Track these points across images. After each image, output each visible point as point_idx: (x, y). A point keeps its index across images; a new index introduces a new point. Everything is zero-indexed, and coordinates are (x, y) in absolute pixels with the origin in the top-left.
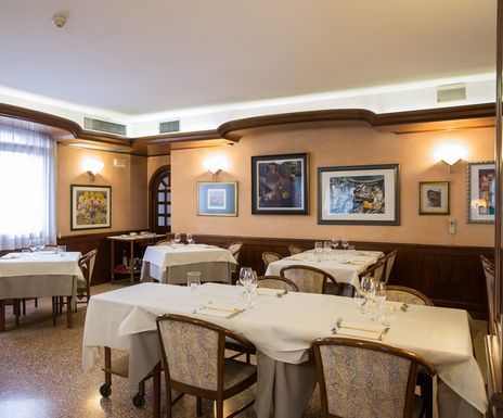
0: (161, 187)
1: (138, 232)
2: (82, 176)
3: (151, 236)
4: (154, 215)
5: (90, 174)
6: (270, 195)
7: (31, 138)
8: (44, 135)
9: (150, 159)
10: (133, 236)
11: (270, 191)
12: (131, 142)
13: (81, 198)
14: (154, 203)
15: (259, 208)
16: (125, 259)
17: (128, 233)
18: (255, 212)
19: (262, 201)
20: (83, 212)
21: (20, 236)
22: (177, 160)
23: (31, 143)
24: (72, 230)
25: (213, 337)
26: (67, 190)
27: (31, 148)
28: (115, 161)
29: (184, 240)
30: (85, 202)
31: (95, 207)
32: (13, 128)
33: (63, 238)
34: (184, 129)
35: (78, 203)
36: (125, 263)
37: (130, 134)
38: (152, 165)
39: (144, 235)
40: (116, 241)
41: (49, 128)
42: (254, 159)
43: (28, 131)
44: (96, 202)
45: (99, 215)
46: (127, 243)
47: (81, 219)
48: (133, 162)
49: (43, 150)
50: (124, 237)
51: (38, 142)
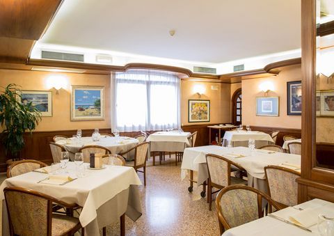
0: (238, 100)
1: (224, 124)
2: (194, 95)
3: (231, 126)
4: (234, 115)
5: (198, 94)
6: (298, 104)
7: (169, 78)
8: (175, 76)
9: (232, 85)
10: (221, 126)
11: (299, 101)
12: (219, 77)
13: (194, 106)
14: (234, 109)
15: (292, 112)
16: (217, 138)
17: (218, 125)
18: (289, 113)
19: (294, 107)
20: (195, 113)
21: (163, 125)
22: (244, 85)
23: (168, 80)
24: (189, 122)
25: (225, 164)
26: (187, 102)
27: (169, 83)
28: (212, 87)
29: (245, 128)
30: (196, 108)
31: (201, 111)
32: (160, 74)
33: (184, 126)
34: (246, 69)
35: (192, 109)
36: (217, 140)
37: (218, 73)
38: (233, 88)
39: (227, 126)
40: (212, 128)
41: (177, 73)
42: (288, 84)
43: (167, 75)
44: (202, 108)
45: (203, 115)
46: (217, 130)
47: (194, 117)
48: (222, 87)
49: (174, 83)
50: (216, 127)
51: (172, 80)
